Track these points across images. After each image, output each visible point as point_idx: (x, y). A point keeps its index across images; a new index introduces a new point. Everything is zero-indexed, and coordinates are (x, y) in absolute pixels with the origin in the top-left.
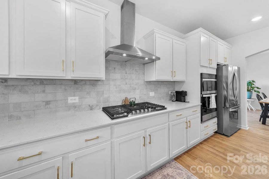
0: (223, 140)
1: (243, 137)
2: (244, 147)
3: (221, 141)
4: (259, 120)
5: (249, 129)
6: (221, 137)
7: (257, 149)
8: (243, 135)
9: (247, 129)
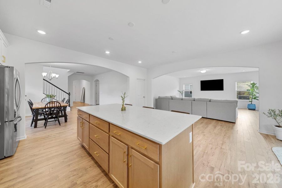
0: (7, 165)
1: (27, 147)
2: (34, 155)
3: (6, 168)
4: (30, 126)
5: (27, 137)
6: (3, 163)
7: (44, 150)
8: (26, 145)
9: (26, 138)
